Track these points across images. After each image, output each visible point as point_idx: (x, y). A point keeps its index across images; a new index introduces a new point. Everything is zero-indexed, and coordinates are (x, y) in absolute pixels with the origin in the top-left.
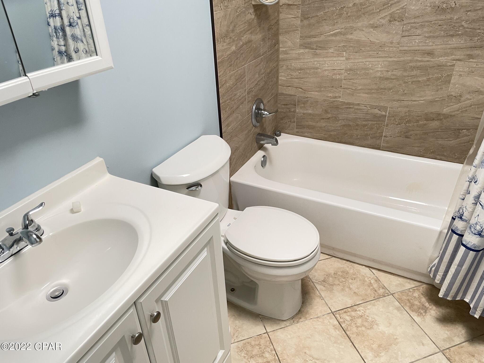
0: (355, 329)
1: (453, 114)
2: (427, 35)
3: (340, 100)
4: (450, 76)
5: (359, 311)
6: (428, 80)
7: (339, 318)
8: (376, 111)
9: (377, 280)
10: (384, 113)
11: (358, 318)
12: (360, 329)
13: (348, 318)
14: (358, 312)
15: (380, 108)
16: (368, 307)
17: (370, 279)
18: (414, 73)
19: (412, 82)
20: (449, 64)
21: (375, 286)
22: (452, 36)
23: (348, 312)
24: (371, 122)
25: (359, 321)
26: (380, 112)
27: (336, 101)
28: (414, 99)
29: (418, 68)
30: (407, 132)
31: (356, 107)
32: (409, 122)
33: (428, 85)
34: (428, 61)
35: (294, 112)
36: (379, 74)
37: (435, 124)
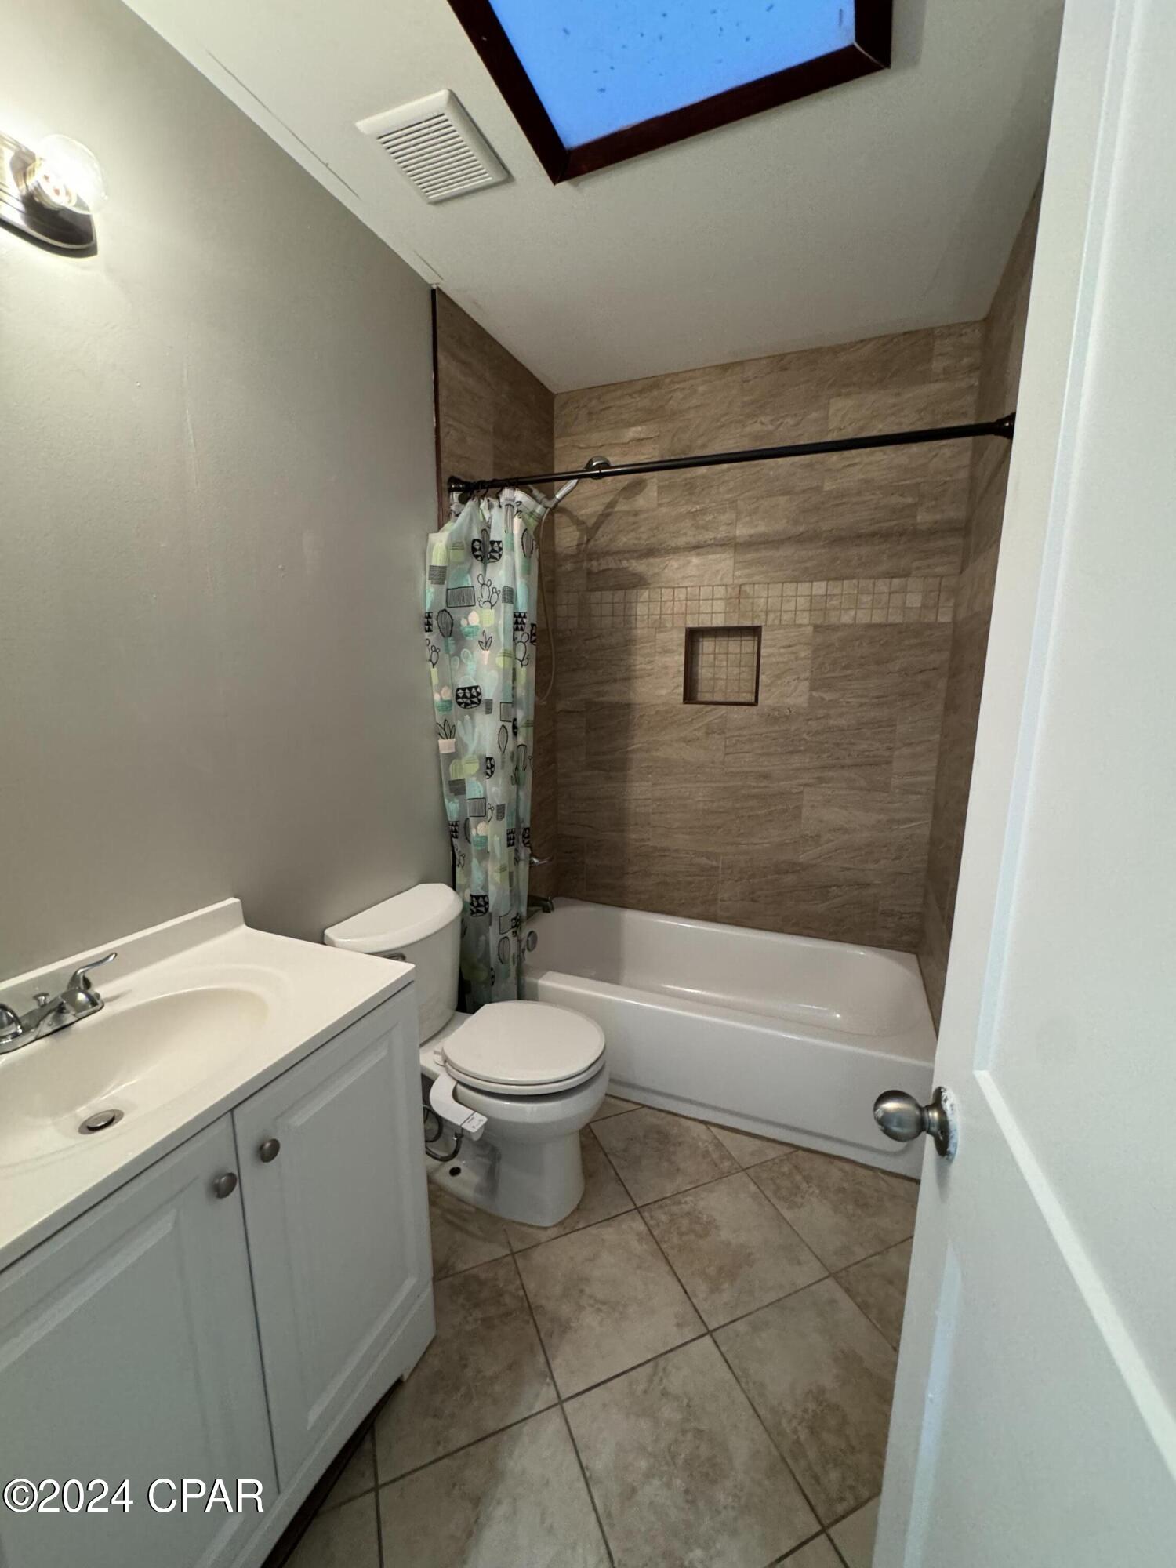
0: (675, 1240)
1: (814, 862)
2: (760, 752)
3: (650, 843)
4: (799, 808)
5: (686, 1203)
6: (770, 813)
7: (649, 1218)
8: (704, 861)
9: (719, 1145)
10: (714, 863)
11: (682, 1217)
12: (685, 1238)
13: (664, 1218)
14: (683, 1206)
15: (708, 855)
16: (702, 1196)
17: (706, 1144)
18: (751, 803)
19: (749, 816)
20: (794, 791)
21: (715, 1156)
22: (792, 753)
23: (666, 1206)
24: (698, 878)
25: (685, 1222)
26: (709, 862)
27: (644, 846)
28: (755, 842)
29: (754, 797)
30: (753, 893)
31: (674, 855)
32: (753, 876)
33: (771, 821)
34: (766, 787)
35: (583, 863)
36: (701, 806)
37: (790, 879)
